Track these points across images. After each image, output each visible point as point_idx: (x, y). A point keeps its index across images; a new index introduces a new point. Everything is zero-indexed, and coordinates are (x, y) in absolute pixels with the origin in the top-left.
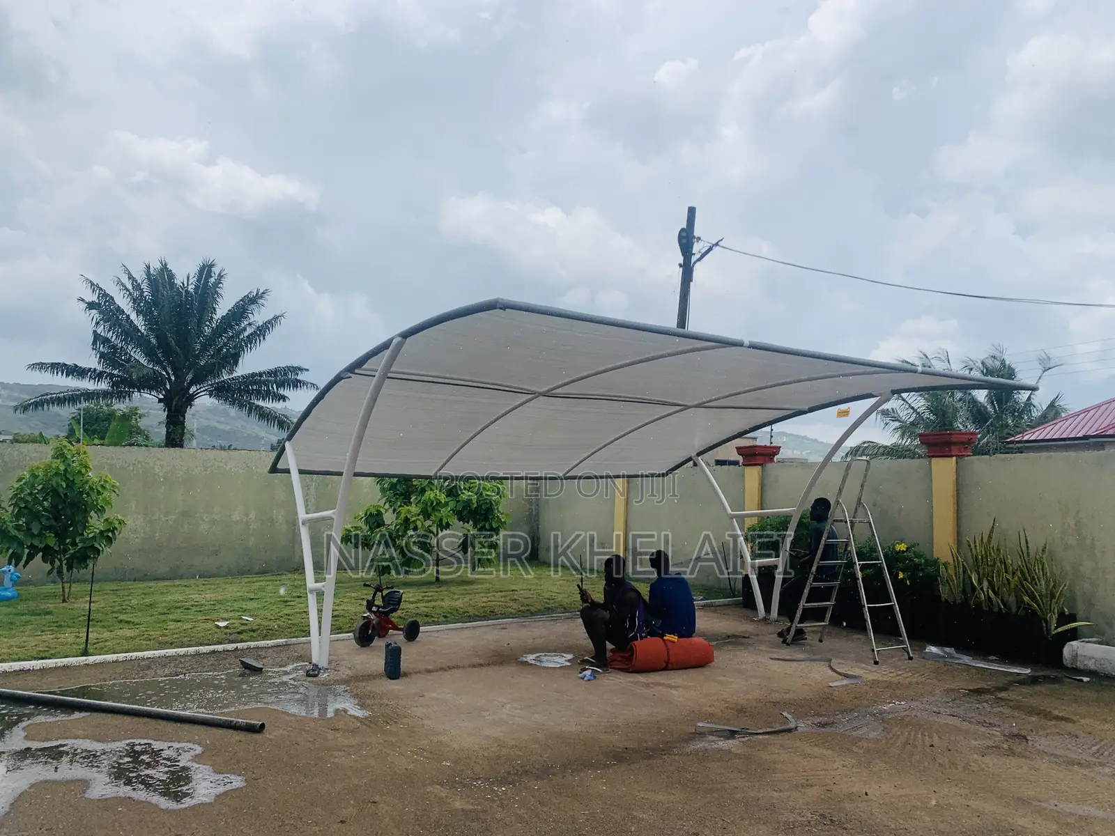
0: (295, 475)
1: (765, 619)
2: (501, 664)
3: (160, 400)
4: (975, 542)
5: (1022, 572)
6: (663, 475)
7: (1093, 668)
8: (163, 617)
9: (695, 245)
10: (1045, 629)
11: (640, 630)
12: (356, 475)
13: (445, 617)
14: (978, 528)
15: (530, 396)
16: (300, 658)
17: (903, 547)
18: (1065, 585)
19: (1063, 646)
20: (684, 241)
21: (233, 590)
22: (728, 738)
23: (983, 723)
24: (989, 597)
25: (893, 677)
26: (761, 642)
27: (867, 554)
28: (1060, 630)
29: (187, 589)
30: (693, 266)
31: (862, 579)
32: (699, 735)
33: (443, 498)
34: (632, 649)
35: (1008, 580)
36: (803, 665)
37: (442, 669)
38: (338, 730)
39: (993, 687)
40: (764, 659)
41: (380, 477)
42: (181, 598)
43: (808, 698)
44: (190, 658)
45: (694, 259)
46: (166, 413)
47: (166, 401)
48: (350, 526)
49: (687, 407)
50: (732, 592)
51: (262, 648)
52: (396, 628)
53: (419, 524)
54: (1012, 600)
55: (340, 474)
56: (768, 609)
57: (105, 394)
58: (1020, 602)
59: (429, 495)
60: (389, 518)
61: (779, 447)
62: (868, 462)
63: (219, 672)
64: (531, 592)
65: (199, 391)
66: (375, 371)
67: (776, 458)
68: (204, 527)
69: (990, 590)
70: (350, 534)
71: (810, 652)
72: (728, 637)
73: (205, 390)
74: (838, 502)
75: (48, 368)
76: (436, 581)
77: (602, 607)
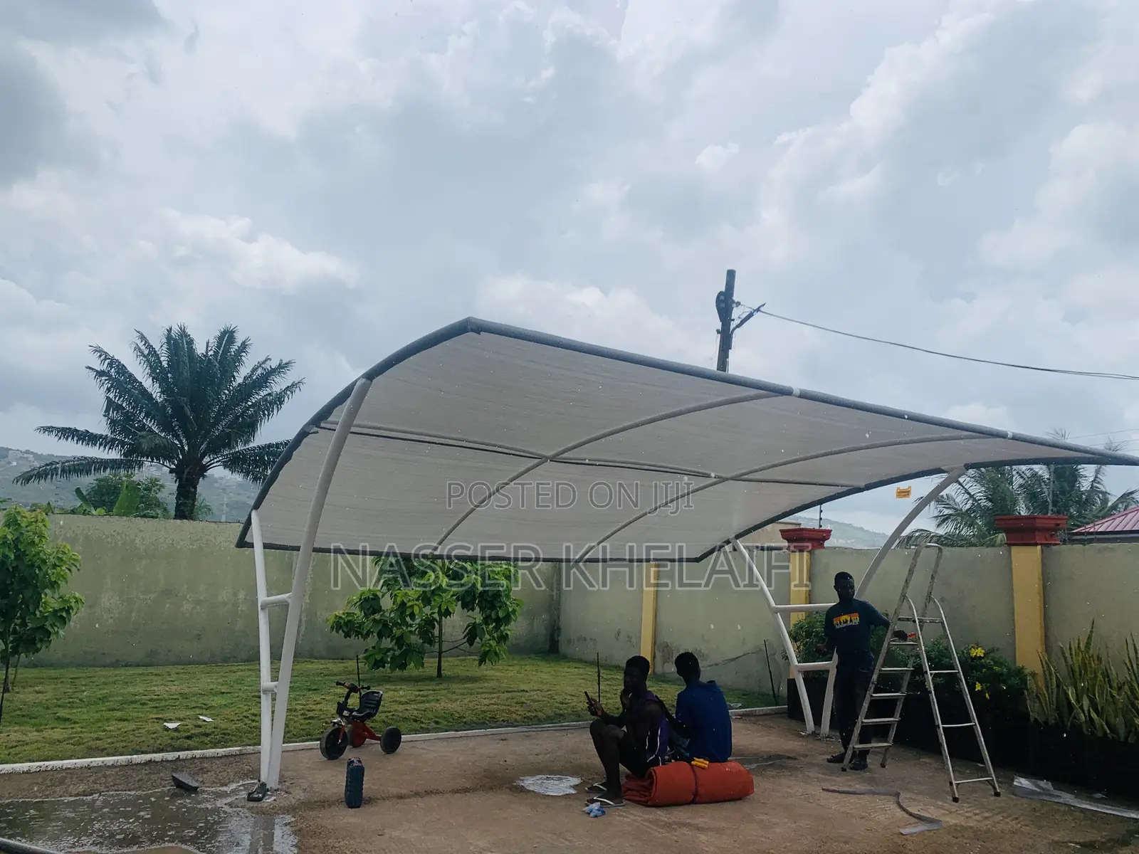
0: (259, 550)
1: (814, 734)
3: (172, 471)
4: (1070, 649)
6: (697, 560)
8: (109, 714)
9: (735, 309)
11: (662, 752)
12: (316, 550)
13: (437, 723)
14: (1071, 633)
15: (536, 461)
16: (248, 774)
17: (979, 652)
20: (723, 305)
24: (1091, 719)
25: (980, 822)
26: (810, 765)
29: (155, 679)
30: (732, 333)
34: (651, 776)
35: (1113, 697)
36: (864, 800)
37: (417, 794)
39: (1110, 840)
40: (815, 790)
42: (142, 690)
44: (118, 770)
45: (733, 325)
46: (177, 484)
47: (177, 472)
48: (341, 612)
50: (776, 699)
51: (209, 758)
52: (372, 736)
53: (416, 610)
54: (1119, 722)
55: (298, 549)
56: (817, 720)
57: (114, 464)
58: (1129, 725)
59: (431, 576)
60: (387, 603)
61: (830, 531)
62: (940, 549)
63: (144, 791)
64: (543, 694)
65: (212, 462)
66: (336, 423)
67: (827, 544)
68: (187, 607)
69: (1091, 710)
70: (342, 621)
71: (871, 781)
72: (770, 758)
73: (219, 461)
74: (904, 597)
75: (58, 432)
76: (438, 677)
77: (618, 721)
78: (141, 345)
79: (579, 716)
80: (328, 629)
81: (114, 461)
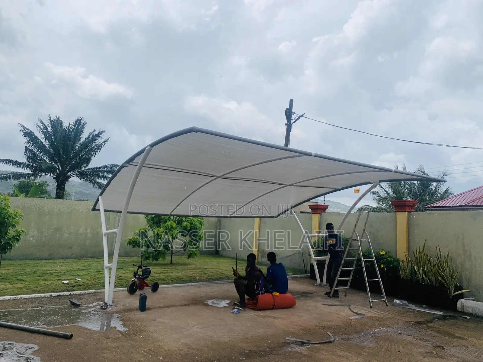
0: (102, 212)
1: (320, 285)
2: (195, 304)
3: (54, 178)
4: (416, 251)
5: (438, 267)
6: (276, 217)
7: (471, 312)
8: (38, 278)
9: (293, 115)
10: (449, 293)
11: (261, 290)
12: (128, 213)
13: (172, 281)
14: (417, 245)
15: (214, 178)
16: (99, 300)
17: (383, 253)
18: (458, 273)
19: (457, 301)
20: (288, 114)
21: (75, 265)
22: (301, 346)
23: (422, 340)
24: (423, 277)
25: (379, 315)
26: (318, 296)
27: (367, 255)
28: (456, 293)
29: (54, 264)
30: (292, 125)
31: (365, 267)
32: (287, 344)
33: (174, 225)
35: (431, 269)
36: (337, 308)
37: (167, 307)
38: (110, 338)
39: (426, 321)
40: (319, 305)
41: (147, 214)
42: (50, 269)
43: (340, 325)
44: (46, 298)
45: (292, 122)
46: (56, 184)
47: (57, 179)
48: (132, 237)
49: (287, 186)
50: (306, 272)
51: (83, 294)
52: (147, 286)
54: (433, 279)
55: (120, 212)
56: (321, 280)
57: (29, 175)
58: (437, 279)
59: (168, 223)
60: (150, 233)
61: (328, 206)
62: (368, 213)
63: (58, 306)
64: (214, 270)
65: (72, 175)
66: (138, 163)
67: (326, 211)
68: (66, 235)
69: (423, 274)
70: (132, 241)
71: (341, 301)
72: (303, 293)
73: (75, 174)
74: (354, 231)
75: (4, 161)
76: (171, 263)
77: (244, 278)
78: (40, 124)
79: (229, 278)
80: (126, 244)
81: (29, 174)
